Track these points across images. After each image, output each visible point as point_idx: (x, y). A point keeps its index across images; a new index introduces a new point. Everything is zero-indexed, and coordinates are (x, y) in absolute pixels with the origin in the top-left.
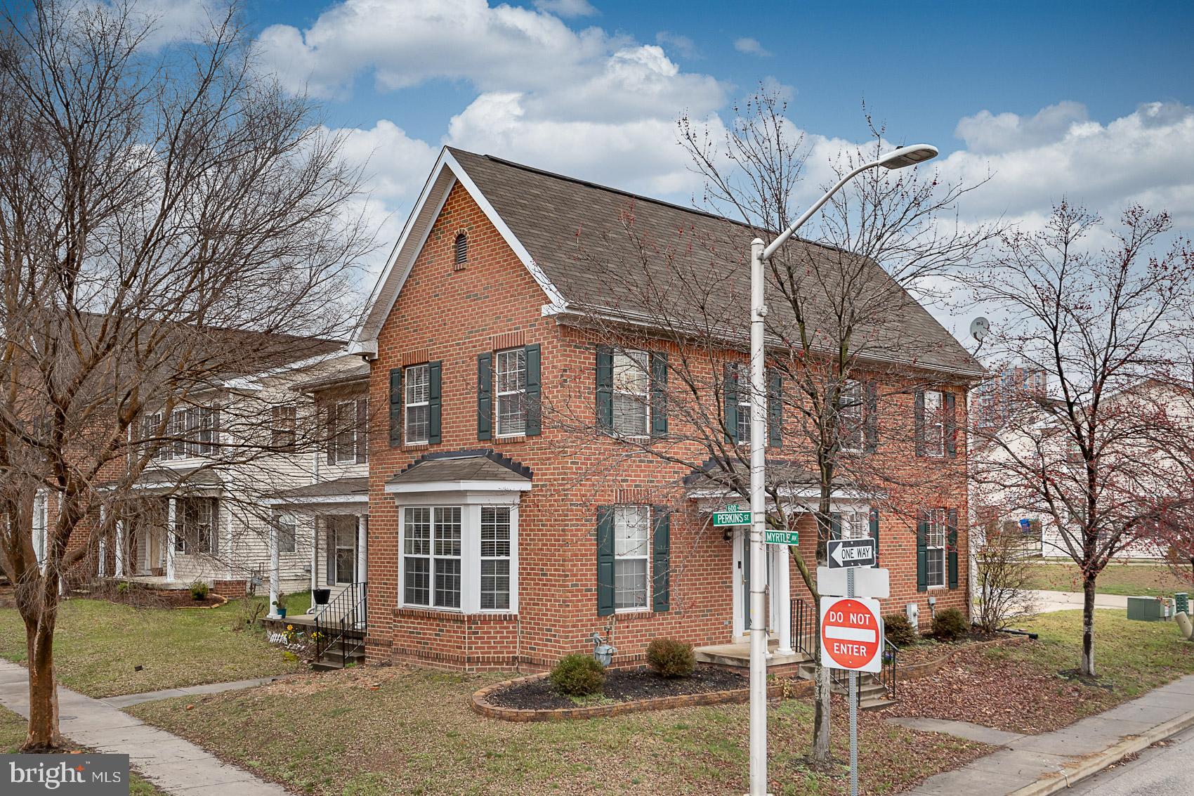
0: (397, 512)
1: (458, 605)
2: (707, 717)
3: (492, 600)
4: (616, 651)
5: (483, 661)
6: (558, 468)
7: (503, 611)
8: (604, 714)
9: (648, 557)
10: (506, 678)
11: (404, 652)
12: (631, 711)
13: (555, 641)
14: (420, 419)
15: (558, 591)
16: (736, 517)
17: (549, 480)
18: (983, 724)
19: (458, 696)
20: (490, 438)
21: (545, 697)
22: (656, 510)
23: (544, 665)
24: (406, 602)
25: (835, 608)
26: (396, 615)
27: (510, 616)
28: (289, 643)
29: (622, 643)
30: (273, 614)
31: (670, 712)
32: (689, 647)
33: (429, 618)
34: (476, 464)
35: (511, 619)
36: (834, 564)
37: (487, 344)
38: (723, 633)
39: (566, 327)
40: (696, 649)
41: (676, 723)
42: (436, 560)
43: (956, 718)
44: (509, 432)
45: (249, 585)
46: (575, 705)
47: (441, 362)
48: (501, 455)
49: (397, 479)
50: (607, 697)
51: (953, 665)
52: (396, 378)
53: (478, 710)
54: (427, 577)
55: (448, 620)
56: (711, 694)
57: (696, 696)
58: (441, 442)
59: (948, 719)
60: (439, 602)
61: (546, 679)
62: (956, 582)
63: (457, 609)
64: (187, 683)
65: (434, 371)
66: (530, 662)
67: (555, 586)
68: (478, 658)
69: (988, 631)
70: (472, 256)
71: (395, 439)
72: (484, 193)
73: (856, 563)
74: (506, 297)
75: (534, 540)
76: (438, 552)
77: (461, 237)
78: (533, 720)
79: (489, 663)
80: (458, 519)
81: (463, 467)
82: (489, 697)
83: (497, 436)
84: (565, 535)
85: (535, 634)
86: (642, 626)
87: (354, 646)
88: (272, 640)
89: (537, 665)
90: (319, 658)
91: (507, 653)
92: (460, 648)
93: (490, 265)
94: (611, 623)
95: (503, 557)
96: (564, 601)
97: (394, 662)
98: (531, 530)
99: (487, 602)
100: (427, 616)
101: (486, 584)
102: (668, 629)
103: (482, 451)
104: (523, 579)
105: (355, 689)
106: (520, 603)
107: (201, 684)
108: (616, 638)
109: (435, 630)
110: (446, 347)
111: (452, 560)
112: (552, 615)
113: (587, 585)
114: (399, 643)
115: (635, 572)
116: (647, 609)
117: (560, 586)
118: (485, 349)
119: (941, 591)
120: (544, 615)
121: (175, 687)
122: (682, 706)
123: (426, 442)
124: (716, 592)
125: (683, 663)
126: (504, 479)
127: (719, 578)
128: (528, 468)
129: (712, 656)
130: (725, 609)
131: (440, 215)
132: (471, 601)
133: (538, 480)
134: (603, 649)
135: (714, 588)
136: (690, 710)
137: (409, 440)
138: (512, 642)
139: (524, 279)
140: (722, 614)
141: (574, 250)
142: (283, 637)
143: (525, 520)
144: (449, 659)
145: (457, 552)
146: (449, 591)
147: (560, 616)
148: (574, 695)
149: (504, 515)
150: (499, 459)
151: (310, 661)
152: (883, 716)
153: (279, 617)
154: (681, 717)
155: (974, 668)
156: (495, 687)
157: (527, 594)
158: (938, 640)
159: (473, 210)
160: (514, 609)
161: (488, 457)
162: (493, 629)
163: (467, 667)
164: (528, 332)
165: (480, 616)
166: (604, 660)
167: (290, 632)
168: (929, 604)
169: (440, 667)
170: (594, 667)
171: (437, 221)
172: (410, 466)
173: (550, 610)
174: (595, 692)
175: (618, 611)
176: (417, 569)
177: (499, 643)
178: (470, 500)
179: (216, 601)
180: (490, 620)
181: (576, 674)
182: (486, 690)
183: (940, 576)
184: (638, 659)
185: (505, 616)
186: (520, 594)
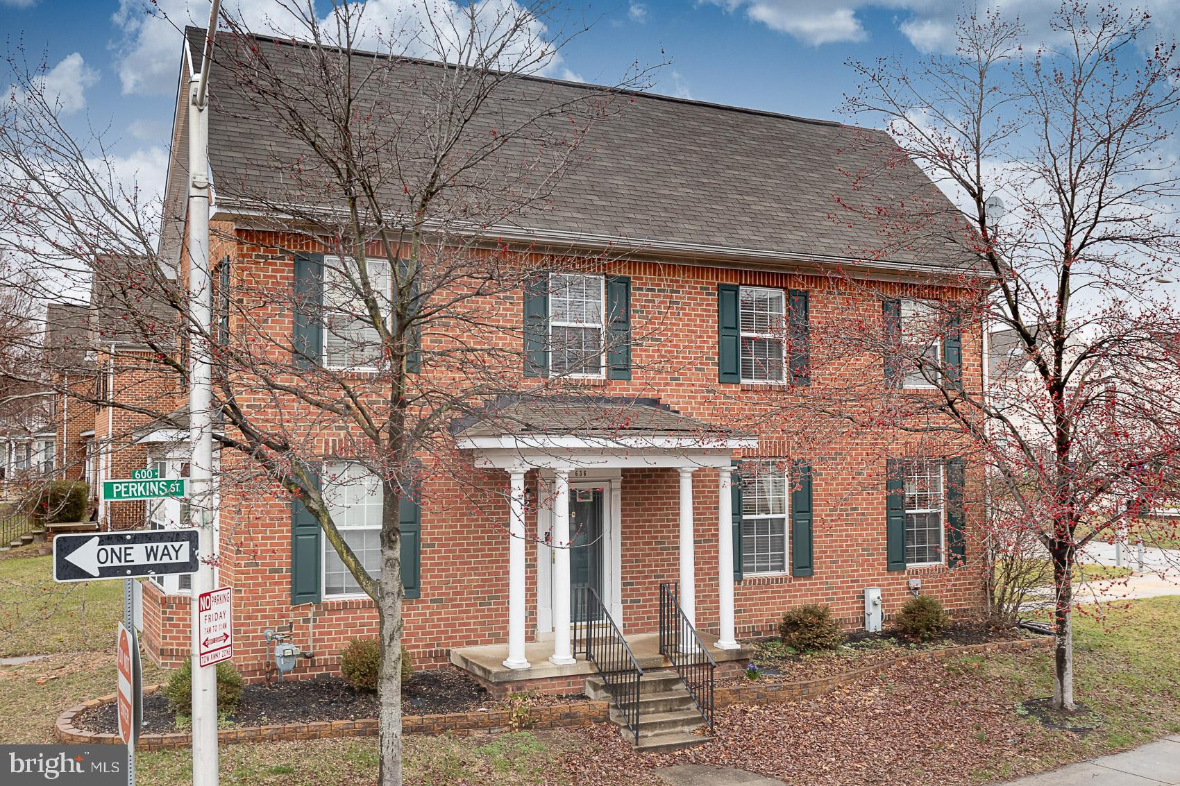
29: (334, 640)
50: (232, 718)
55: (156, 601)
62: (964, 557)
86: (370, 618)
94: (315, 614)
108: (322, 633)
109: (153, 611)
113: (272, 564)
115: (365, 547)
119: (935, 570)
129: (466, 661)
134: (280, 649)
163: (160, 661)
165: (178, 597)
166: (282, 664)
168: (909, 588)
175: (328, 598)
178: (169, 454)
180: (185, 604)
183: (934, 550)
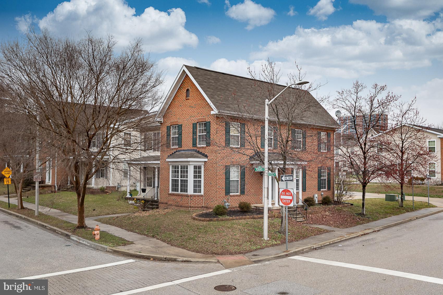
0: (169, 166)
1: (187, 192)
2: (254, 222)
3: (196, 191)
4: (230, 205)
5: (194, 207)
6: (215, 155)
7: (199, 194)
8: (227, 220)
9: (239, 179)
10: (200, 211)
11: (171, 205)
12: (234, 219)
13: (214, 202)
14: (176, 140)
15: (215, 188)
16: (261, 169)
17: (213, 158)
18: (329, 226)
19: (188, 216)
20: (196, 147)
21: (211, 216)
22: (241, 167)
23: (211, 208)
24: (172, 191)
25: (283, 191)
26: (169, 195)
27: (201, 195)
28: (135, 203)
29: (232, 203)
30: (128, 196)
31: (244, 220)
32: (250, 204)
33: (179, 196)
34: (192, 153)
35: (202, 196)
36: (282, 181)
37: (195, 120)
38: (260, 201)
39: (217, 117)
40: (252, 205)
41: (246, 223)
42: (181, 180)
43: (323, 224)
44: (201, 145)
45: (117, 188)
46: (219, 218)
47: (182, 125)
48: (199, 151)
49: (169, 157)
50: (228, 216)
51: (325, 211)
52: (169, 128)
53: (194, 219)
54: (178, 184)
55: (184, 196)
56: (255, 216)
57: (251, 217)
58: (182, 147)
59: (321, 224)
60: (181, 191)
61: (211, 212)
62: (330, 188)
63: (187, 193)
64: (109, 214)
65: (180, 127)
66: (207, 208)
67: (214, 187)
68: (193, 206)
69: (339, 203)
70: (191, 95)
71: (168, 146)
72: (195, 79)
73: (288, 180)
74: (201, 108)
75: (208, 174)
76: (181, 177)
77: (188, 90)
78: (209, 221)
79: (195, 208)
80: (187, 168)
81: (189, 154)
82: (196, 216)
83: (198, 146)
84: (217, 173)
85: (208, 200)
86: (237, 198)
87: (155, 204)
88: (130, 203)
89: (209, 208)
90: (145, 208)
91: (201, 205)
92: (188, 203)
93: (196, 98)
94: (229, 197)
95: (199, 179)
96: (216, 191)
97: (168, 208)
98: (207, 172)
99: (195, 191)
100: (178, 195)
101: (195, 186)
102: (245, 199)
103: (194, 150)
104: (205, 185)
105: (159, 214)
106: (204, 192)
107: (112, 214)
108: (230, 201)
109: (180, 199)
110: (183, 120)
111: (185, 180)
112: (213, 195)
113: (222, 187)
114: (170, 203)
115: (235, 184)
116: (239, 194)
117: (215, 187)
118: (194, 122)
119: (325, 191)
120: (211, 195)
121: (106, 215)
122: (247, 219)
123: (178, 147)
124: (258, 189)
125: (248, 208)
126: (200, 158)
127: (259, 186)
128: (207, 155)
129: (256, 207)
130: (261, 194)
131: (182, 83)
132: (190, 191)
133: (209, 158)
134: (227, 204)
135: (257, 188)
136: (250, 220)
137: (172, 146)
138: (202, 202)
139: (206, 103)
140: (259, 196)
141: (220, 95)
142: (133, 202)
143: (206, 169)
144: (184, 207)
145: (187, 177)
146: (184, 188)
147: (215, 195)
148: (219, 215)
149: (200, 167)
150: (198, 152)
151: (141, 209)
152: (303, 224)
153: (130, 197)
154: (247, 221)
155: (331, 212)
156: (198, 213)
157: (206, 189)
158: (323, 205)
159: (191, 83)
160: (202, 193)
161: (195, 151)
162: (196, 199)
163: (189, 209)
164: (207, 118)
165: (193, 195)
166: (227, 207)
167: (135, 200)
168: (321, 195)
169: (182, 209)
170: (224, 208)
171: (181, 85)
172: (172, 153)
173: (212, 193)
174: (224, 215)
175: (231, 194)
176: (175, 182)
177: (198, 202)
178: (190, 164)
179: (107, 192)
180: (196, 196)
181: (220, 210)
182: (196, 214)
183: (325, 187)
184: (236, 207)
185: (200, 195)
186: (204, 189)
